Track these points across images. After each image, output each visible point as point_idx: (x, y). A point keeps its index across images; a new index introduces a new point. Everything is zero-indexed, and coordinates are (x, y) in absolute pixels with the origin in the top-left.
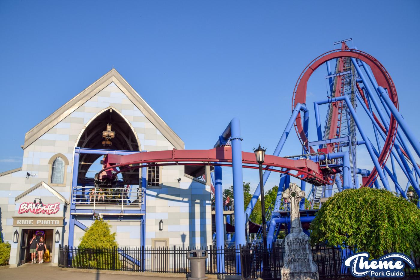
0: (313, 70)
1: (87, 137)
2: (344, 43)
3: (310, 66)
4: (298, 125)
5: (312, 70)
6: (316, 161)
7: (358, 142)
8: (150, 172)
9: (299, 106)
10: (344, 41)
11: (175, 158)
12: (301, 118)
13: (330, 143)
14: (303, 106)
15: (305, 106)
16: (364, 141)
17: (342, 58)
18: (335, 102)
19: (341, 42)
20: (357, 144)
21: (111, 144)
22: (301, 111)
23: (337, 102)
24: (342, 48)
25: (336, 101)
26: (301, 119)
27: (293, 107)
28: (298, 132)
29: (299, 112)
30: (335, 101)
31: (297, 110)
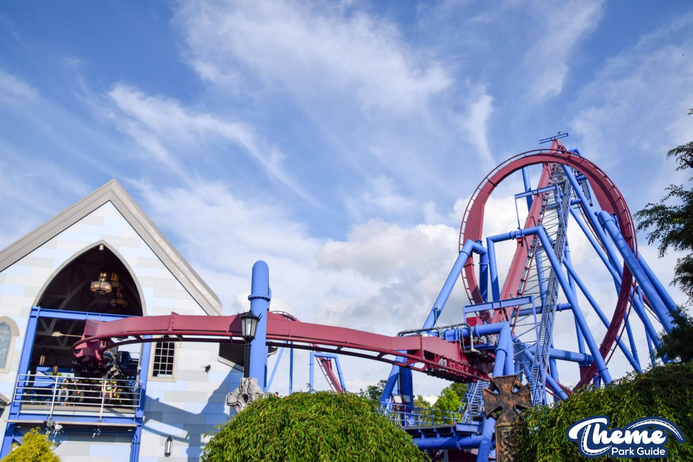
0: (495, 185)
1: (71, 291)
2: (555, 140)
3: (489, 177)
4: (470, 277)
5: (492, 185)
6: (455, 339)
7: (560, 307)
8: (158, 352)
9: (471, 244)
10: (556, 138)
11: (173, 329)
12: (474, 265)
13: (499, 307)
14: (477, 245)
15: (481, 245)
16: (570, 305)
17: (547, 166)
18: (522, 238)
19: (550, 139)
20: (558, 309)
21: (124, 305)
22: (474, 254)
23: (525, 239)
24: (552, 148)
25: (523, 235)
26: (474, 267)
27: (461, 246)
28: (469, 289)
29: (471, 256)
30: (520, 236)
31: (466, 252)
